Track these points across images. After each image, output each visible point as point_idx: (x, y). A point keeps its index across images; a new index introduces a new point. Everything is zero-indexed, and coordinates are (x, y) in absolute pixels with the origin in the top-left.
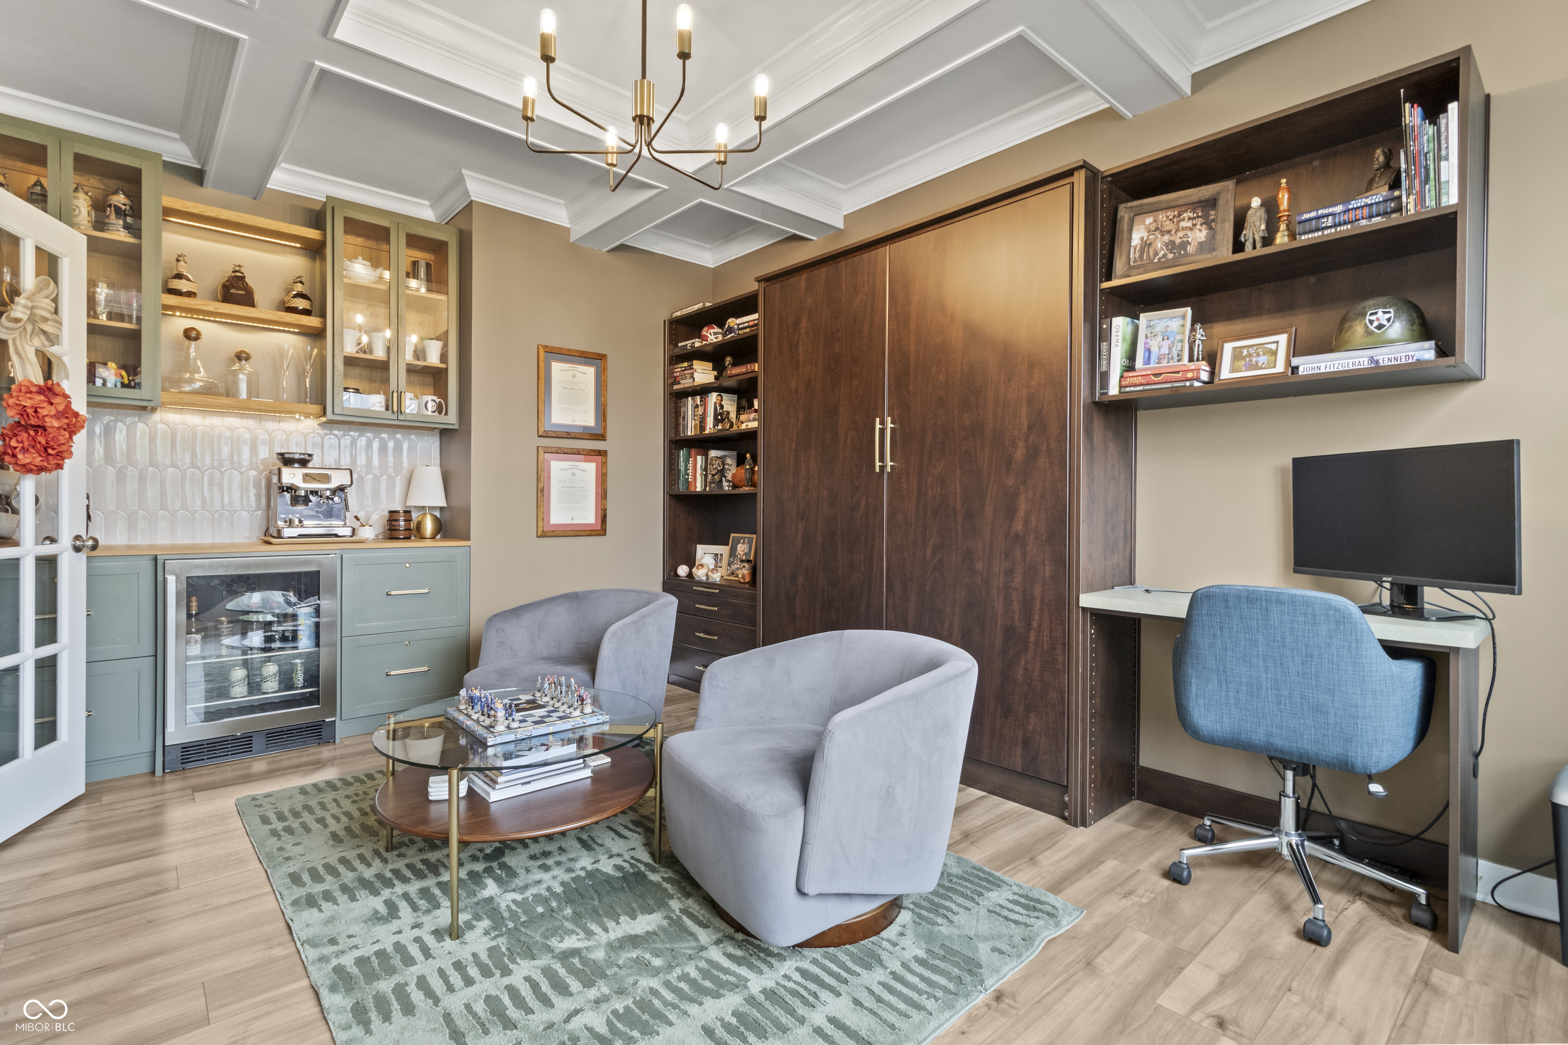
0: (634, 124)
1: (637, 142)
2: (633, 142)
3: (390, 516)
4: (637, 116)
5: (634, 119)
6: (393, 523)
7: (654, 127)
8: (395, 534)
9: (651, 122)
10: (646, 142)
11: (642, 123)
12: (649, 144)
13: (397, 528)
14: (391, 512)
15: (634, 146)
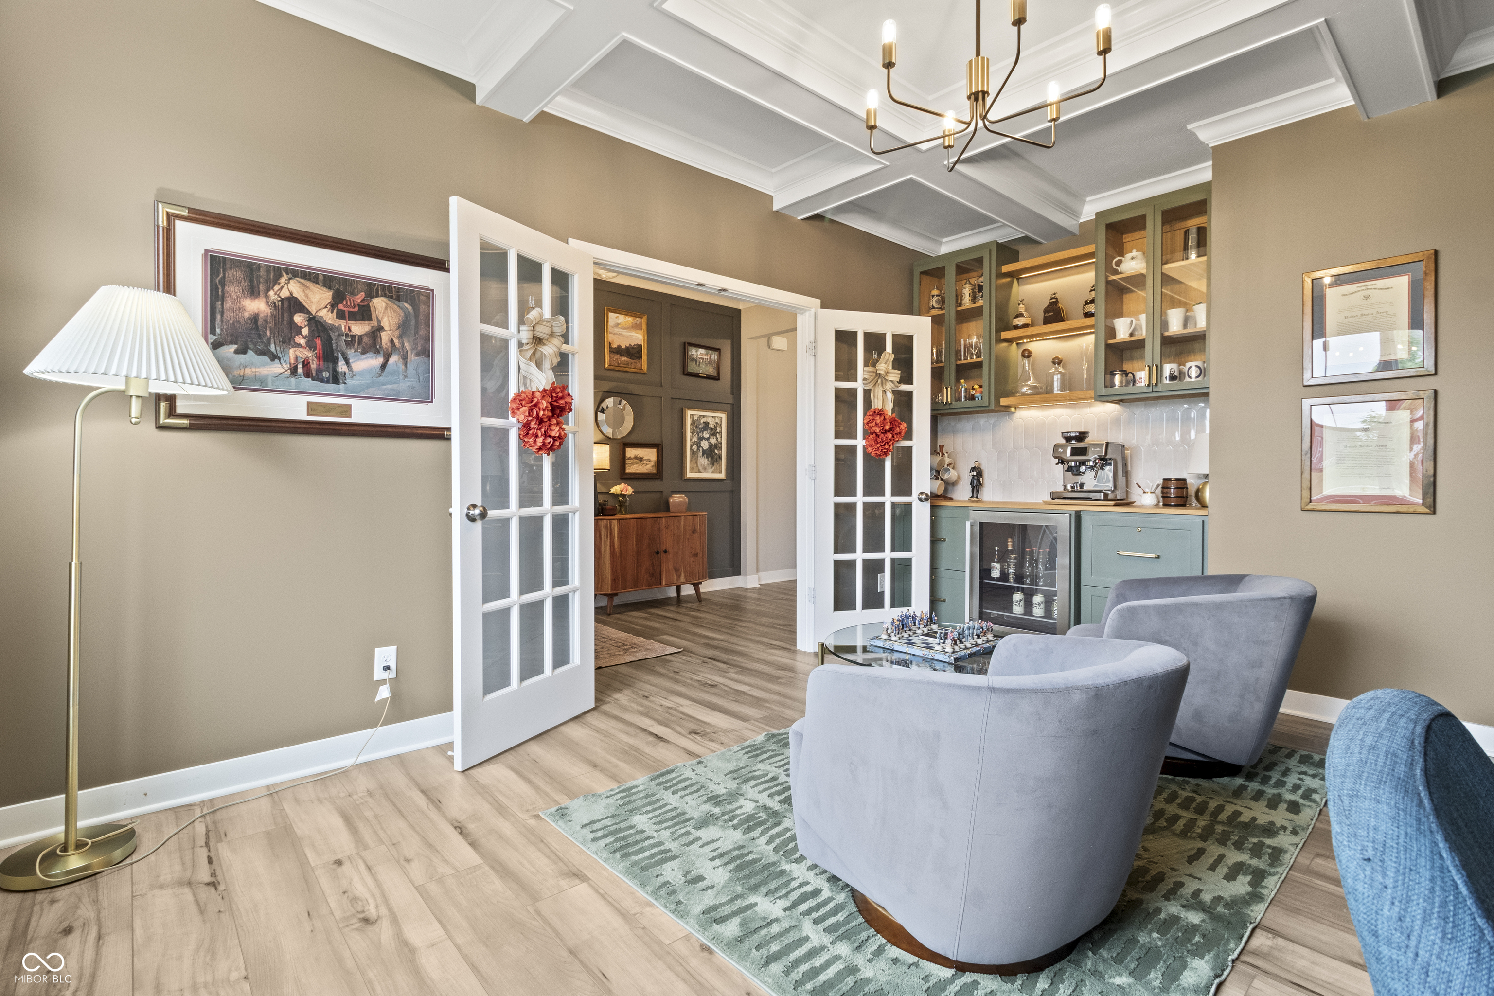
0: (969, 102)
1: (972, 120)
2: (968, 120)
3: (1163, 483)
4: (971, 95)
5: (969, 98)
6: (1165, 490)
7: (989, 101)
8: (1168, 501)
9: (986, 95)
10: (981, 117)
11: (976, 100)
12: (984, 118)
13: (1169, 495)
14: (1164, 479)
15: (969, 124)
